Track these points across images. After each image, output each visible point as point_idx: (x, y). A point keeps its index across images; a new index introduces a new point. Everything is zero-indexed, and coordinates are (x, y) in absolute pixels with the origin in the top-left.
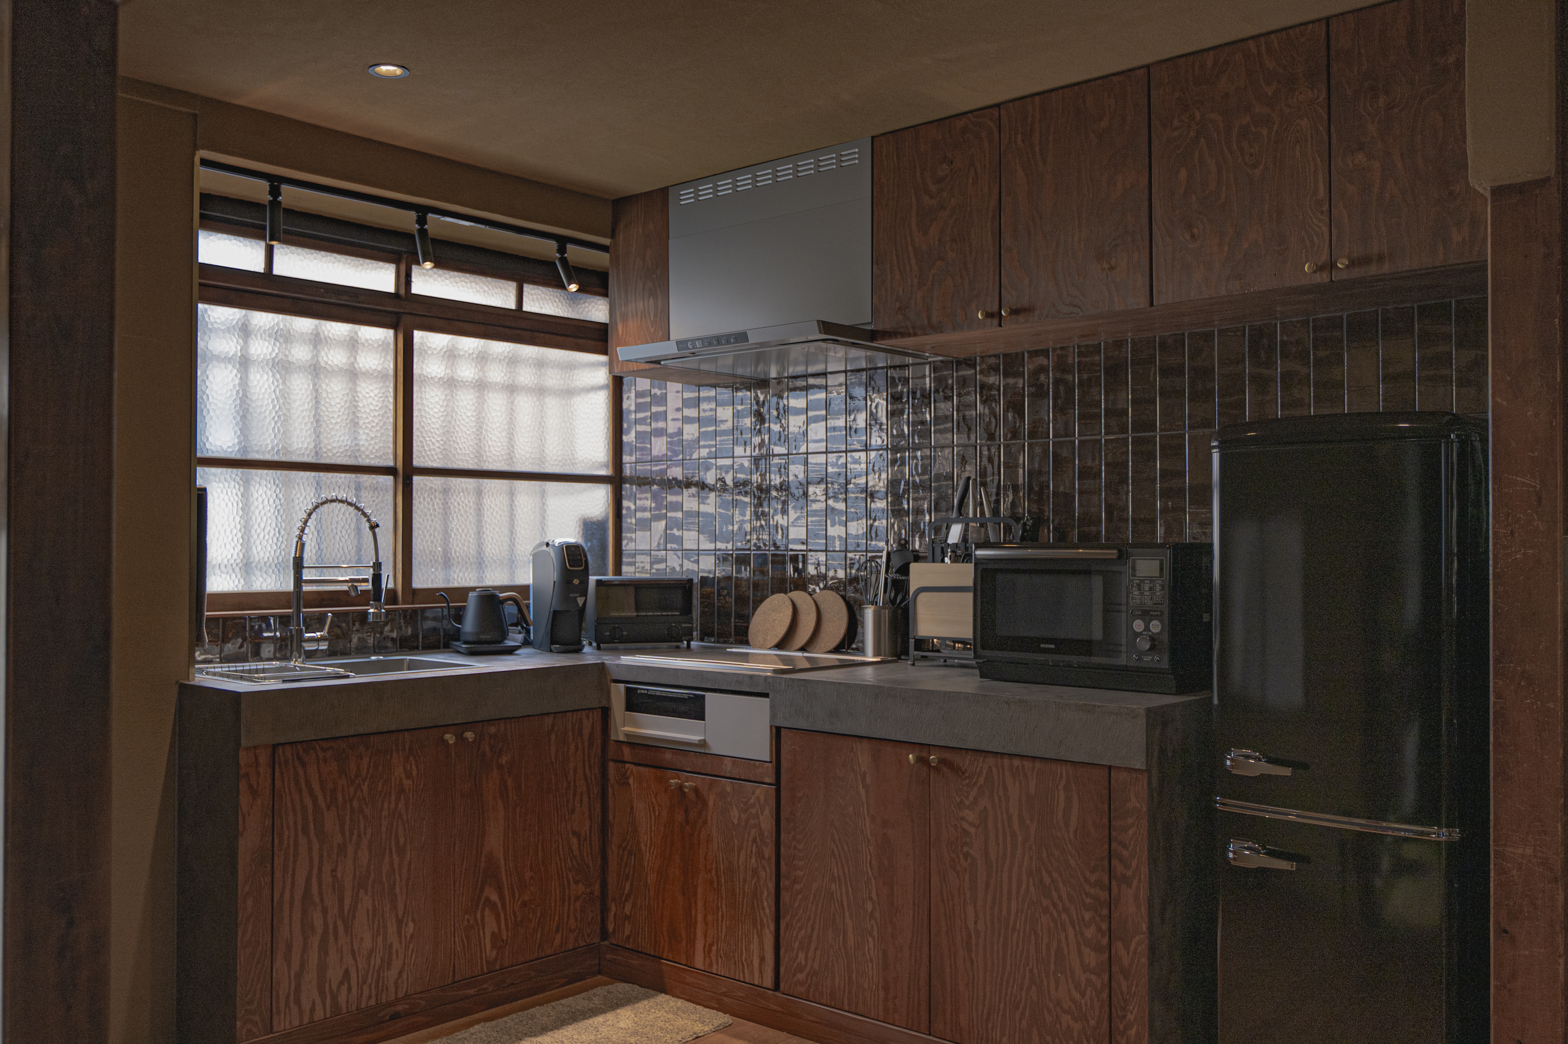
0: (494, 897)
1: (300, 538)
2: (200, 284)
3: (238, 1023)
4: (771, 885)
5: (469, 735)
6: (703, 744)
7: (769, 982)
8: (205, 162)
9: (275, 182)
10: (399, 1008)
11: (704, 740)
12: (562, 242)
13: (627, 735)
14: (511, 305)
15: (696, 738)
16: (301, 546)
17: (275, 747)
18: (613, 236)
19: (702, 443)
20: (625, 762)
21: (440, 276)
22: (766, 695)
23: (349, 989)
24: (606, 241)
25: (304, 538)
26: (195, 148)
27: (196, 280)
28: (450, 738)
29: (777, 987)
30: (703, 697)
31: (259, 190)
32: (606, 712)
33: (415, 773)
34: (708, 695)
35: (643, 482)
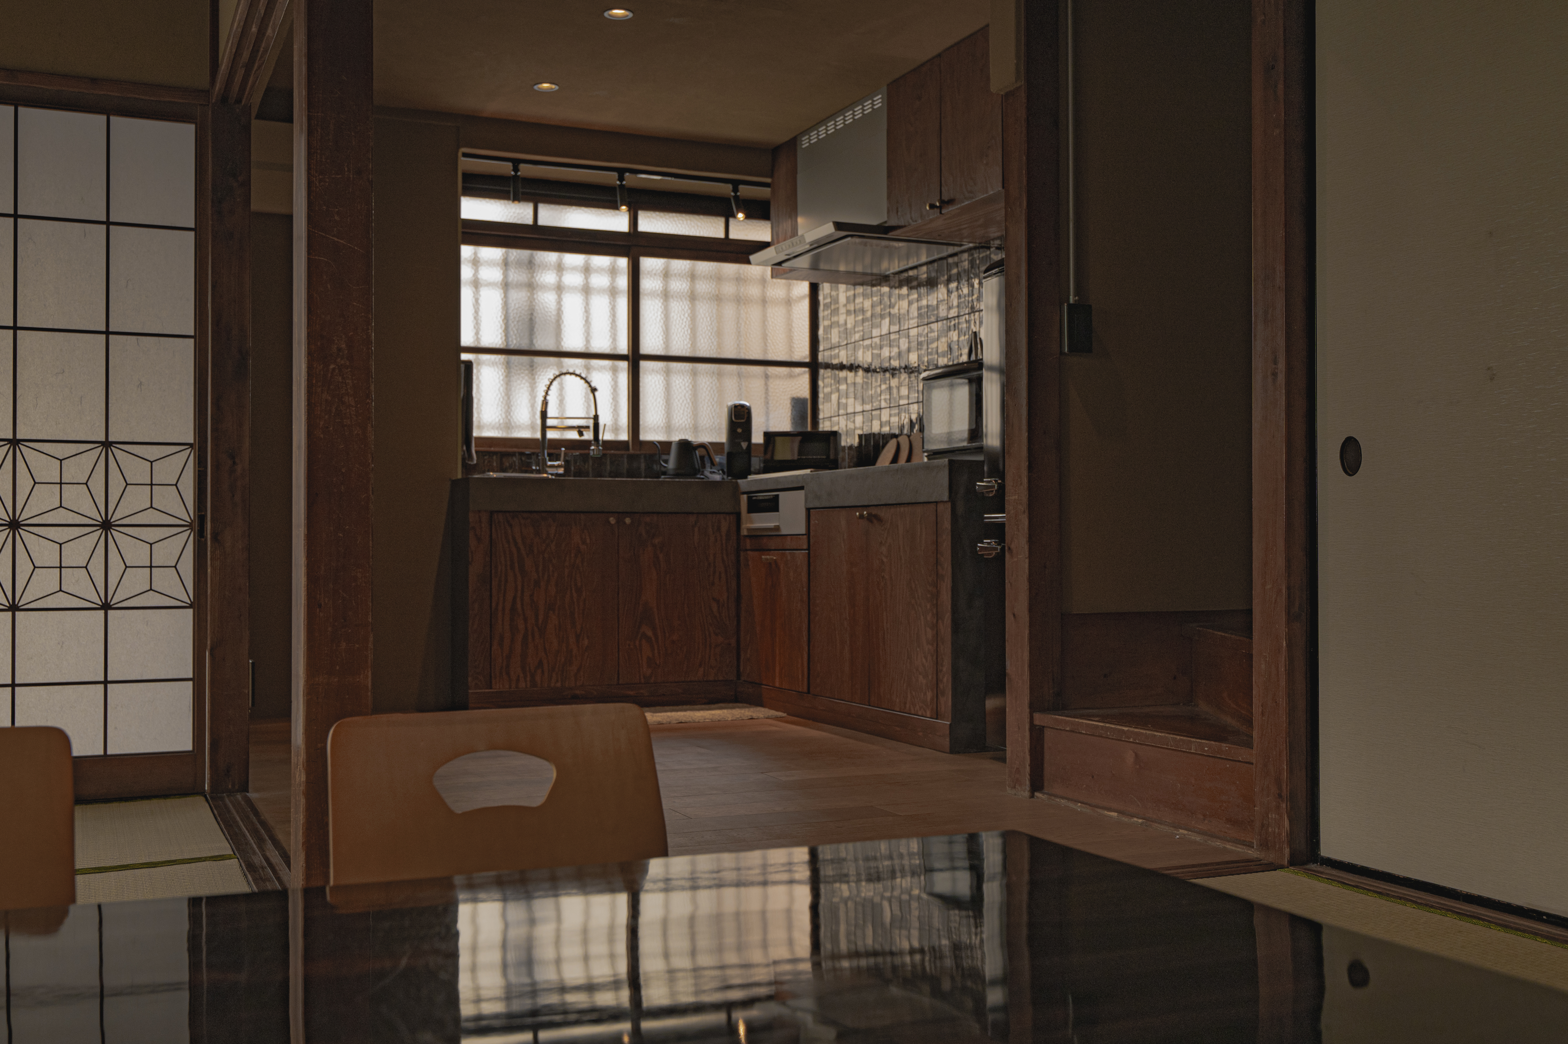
0: (650, 633)
1: (545, 398)
2: (463, 233)
3: (470, 679)
4: (806, 621)
5: (628, 521)
6: (777, 528)
7: (805, 690)
8: (465, 155)
9: (516, 163)
10: (578, 692)
11: (778, 526)
12: (736, 184)
13: (749, 530)
14: (721, 235)
15: (772, 525)
16: (545, 403)
17: (492, 513)
18: (772, 176)
19: (856, 329)
20: (747, 550)
21: (661, 217)
22: (802, 488)
23: (543, 672)
24: (768, 180)
25: (548, 398)
26: (458, 147)
27: (460, 230)
28: (612, 520)
29: (809, 692)
30: (777, 496)
31: (506, 168)
32: (738, 515)
33: (588, 541)
34: (781, 494)
35: (828, 366)
